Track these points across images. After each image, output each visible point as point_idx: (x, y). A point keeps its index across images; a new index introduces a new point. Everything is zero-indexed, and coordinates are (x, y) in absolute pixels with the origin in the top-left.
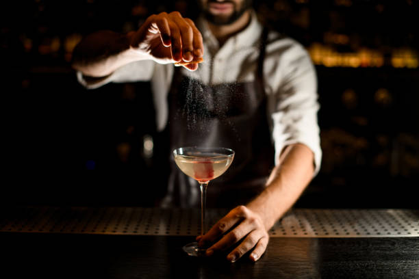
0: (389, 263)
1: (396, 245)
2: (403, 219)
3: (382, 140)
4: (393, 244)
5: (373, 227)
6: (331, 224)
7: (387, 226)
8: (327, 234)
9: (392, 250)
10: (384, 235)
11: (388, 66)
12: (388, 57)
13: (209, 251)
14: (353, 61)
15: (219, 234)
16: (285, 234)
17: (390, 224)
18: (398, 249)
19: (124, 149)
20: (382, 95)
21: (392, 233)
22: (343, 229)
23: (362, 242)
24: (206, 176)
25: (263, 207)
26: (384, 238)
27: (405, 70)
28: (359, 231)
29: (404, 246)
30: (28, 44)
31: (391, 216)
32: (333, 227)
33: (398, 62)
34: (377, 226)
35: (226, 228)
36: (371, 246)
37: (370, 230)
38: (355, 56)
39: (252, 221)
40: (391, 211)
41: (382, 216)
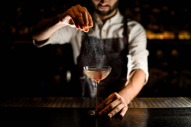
0: (183, 117)
1: (186, 110)
2: (188, 101)
3: (175, 72)
4: (184, 110)
5: (174, 104)
6: (155, 103)
7: (180, 103)
8: (154, 106)
9: (184, 112)
10: (180, 106)
11: (177, 39)
12: (177, 35)
13: (100, 113)
14: (161, 37)
15: (105, 106)
16: (134, 107)
17: (182, 103)
18: (186, 112)
19: (58, 77)
20: (174, 52)
21: (183, 106)
22: (161, 105)
23: (170, 109)
24: (99, 78)
25: (125, 94)
26: (180, 108)
27: (184, 40)
28: (168, 105)
29: (189, 110)
30: (14, 30)
31: (182, 100)
32: (156, 104)
33: (181, 37)
34: (176, 103)
35: (108, 102)
36: (174, 111)
37: (173, 105)
38: (162, 34)
39: (120, 100)
40: (182, 98)
41: (178, 100)
